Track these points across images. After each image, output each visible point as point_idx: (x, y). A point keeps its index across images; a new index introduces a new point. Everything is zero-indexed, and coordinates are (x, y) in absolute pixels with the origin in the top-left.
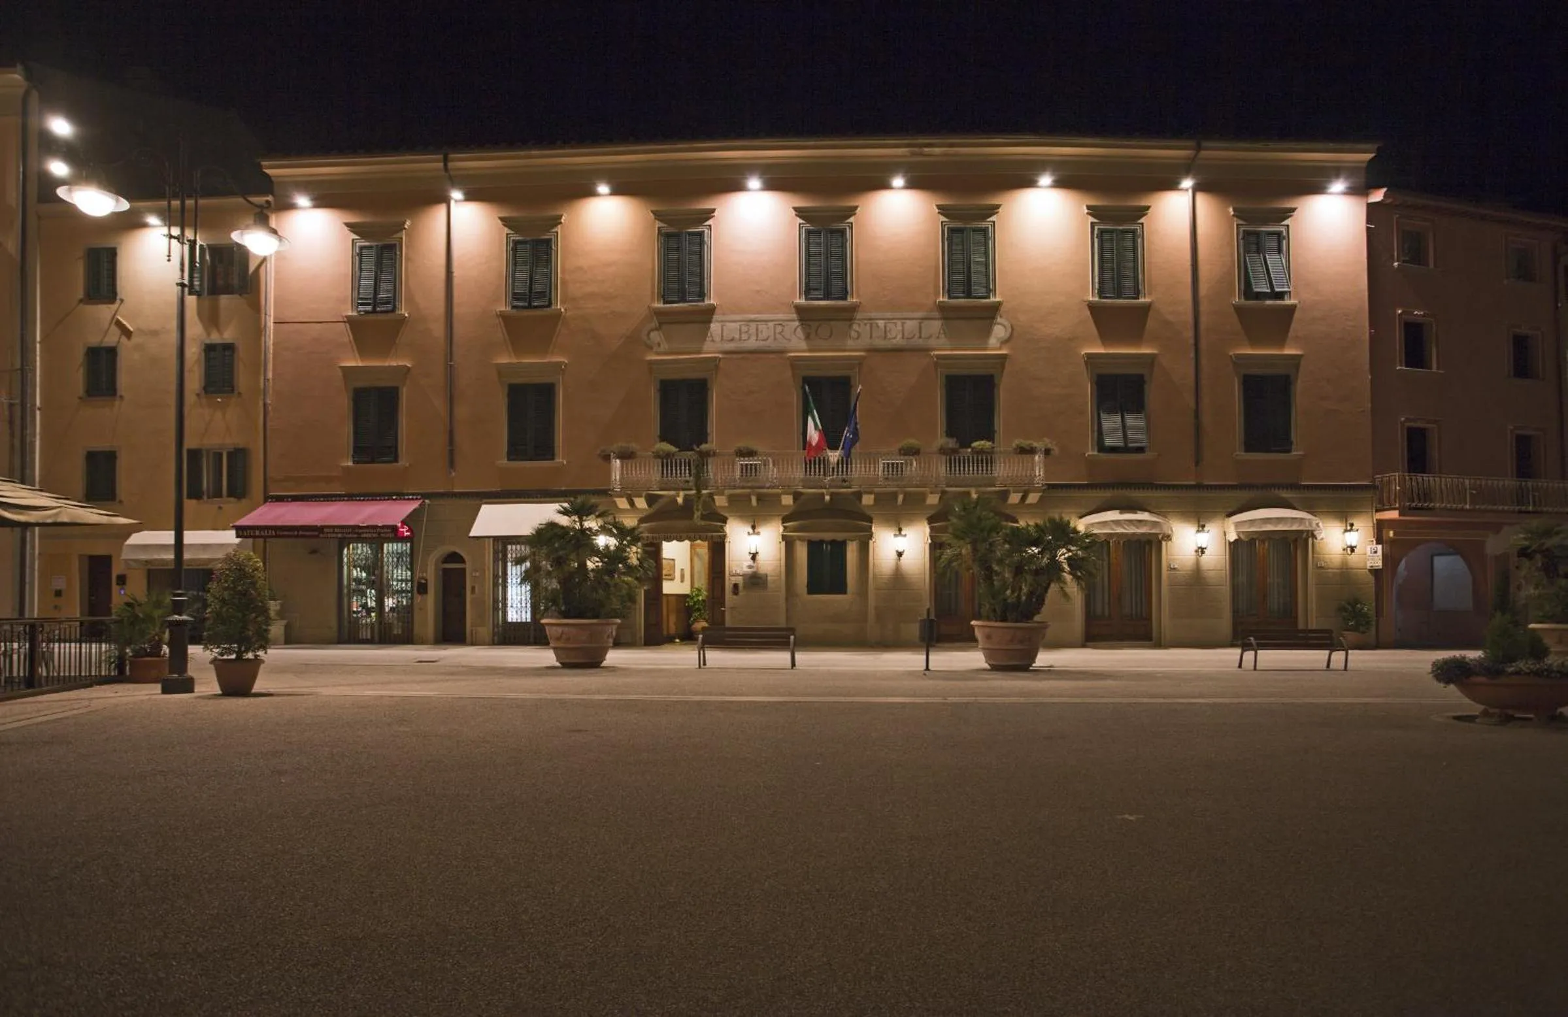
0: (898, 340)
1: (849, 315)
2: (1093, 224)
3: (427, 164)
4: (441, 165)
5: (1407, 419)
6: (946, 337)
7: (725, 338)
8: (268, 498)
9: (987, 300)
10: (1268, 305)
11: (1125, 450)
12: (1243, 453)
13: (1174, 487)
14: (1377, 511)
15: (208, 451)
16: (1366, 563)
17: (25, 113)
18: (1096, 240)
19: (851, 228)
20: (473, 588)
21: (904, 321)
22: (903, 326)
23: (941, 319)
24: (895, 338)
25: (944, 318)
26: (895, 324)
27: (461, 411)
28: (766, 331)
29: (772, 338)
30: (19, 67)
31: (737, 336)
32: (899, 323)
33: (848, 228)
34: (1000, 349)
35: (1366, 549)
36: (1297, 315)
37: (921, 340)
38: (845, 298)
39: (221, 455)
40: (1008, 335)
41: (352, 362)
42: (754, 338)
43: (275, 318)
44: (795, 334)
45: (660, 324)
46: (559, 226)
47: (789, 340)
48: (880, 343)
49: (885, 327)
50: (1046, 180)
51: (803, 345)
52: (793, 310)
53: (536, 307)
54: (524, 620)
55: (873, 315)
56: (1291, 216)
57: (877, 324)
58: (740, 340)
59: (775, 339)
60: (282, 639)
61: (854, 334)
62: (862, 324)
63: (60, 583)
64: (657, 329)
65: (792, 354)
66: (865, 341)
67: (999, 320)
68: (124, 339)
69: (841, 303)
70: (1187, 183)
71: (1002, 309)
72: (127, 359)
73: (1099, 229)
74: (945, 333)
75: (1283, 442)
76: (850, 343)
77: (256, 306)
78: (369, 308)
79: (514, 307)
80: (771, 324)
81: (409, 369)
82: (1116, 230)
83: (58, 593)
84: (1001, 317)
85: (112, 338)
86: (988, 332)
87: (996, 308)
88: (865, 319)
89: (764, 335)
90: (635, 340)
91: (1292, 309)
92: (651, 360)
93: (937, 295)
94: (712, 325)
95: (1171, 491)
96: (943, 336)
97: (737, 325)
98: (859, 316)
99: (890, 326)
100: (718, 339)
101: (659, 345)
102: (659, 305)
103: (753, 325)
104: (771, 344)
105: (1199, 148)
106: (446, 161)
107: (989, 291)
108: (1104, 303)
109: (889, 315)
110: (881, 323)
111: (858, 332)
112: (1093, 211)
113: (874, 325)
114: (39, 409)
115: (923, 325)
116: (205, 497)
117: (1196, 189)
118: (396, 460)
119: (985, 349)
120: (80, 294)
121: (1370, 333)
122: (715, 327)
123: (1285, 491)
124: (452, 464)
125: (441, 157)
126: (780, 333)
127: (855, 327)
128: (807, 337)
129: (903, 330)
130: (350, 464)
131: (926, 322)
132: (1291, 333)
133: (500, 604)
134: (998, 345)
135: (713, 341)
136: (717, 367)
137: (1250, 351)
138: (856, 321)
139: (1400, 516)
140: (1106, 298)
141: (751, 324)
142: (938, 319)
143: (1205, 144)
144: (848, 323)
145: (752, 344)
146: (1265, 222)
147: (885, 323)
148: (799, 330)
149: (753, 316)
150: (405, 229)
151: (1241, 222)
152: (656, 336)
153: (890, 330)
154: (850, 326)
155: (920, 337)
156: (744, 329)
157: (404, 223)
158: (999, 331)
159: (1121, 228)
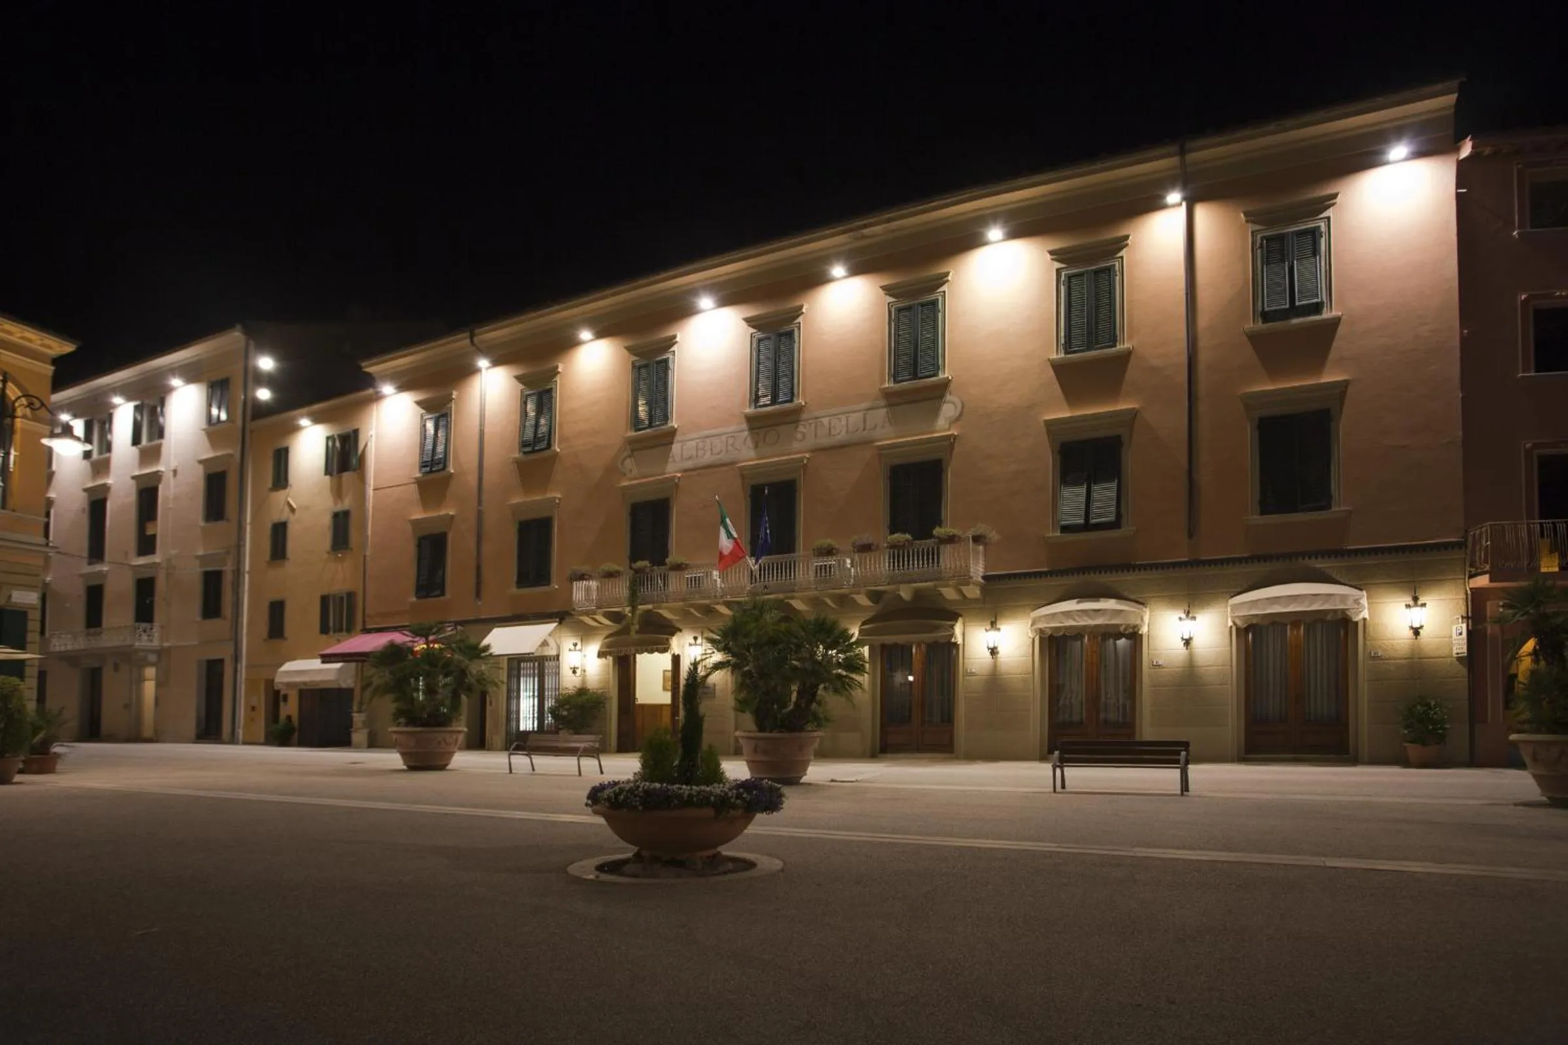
0: (840, 435)
1: (793, 417)
2: (1058, 271)
3: (459, 342)
4: (468, 341)
5: (1534, 445)
6: (891, 424)
7: (684, 457)
8: (367, 631)
9: (933, 379)
10: (1296, 324)
11: (1087, 527)
12: (1258, 517)
13: (1163, 566)
14: (1471, 576)
15: (334, 596)
16: (1452, 650)
17: (247, 357)
18: (1062, 288)
19: (799, 329)
21: (847, 415)
22: (847, 421)
23: (885, 407)
24: (839, 434)
25: (889, 405)
26: (840, 419)
27: (487, 548)
28: (718, 444)
29: (724, 452)
30: (239, 327)
31: (694, 453)
32: (843, 417)
33: (796, 329)
34: (949, 429)
35: (1451, 630)
36: (1341, 330)
37: (865, 432)
38: (791, 401)
39: (342, 598)
40: (957, 414)
41: (418, 515)
42: (708, 453)
43: (374, 486)
44: (745, 444)
45: (632, 451)
46: (559, 375)
47: (739, 450)
48: (826, 441)
49: (830, 424)
50: (995, 233)
51: (752, 453)
52: (744, 420)
53: (538, 450)
54: (528, 729)
55: (818, 413)
56: (1334, 204)
57: (821, 422)
58: (697, 456)
59: (727, 451)
60: (366, 744)
61: (799, 436)
62: (808, 426)
63: (254, 702)
64: (630, 456)
65: (743, 464)
66: (810, 442)
67: (948, 397)
68: (291, 515)
69: (788, 405)
70: (1174, 197)
71: (952, 386)
72: (293, 531)
73: (1065, 275)
74: (889, 421)
75: (1319, 497)
76: (796, 445)
77: (362, 479)
78: (428, 469)
79: (525, 453)
80: (724, 438)
81: (452, 517)
82: (1087, 271)
83: (253, 709)
84: (950, 394)
85: (285, 515)
86: (936, 412)
87: (945, 385)
88: (811, 419)
89: (716, 450)
90: (613, 470)
91: (1335, 323)
92: (625, 486)
93: (883, 382)
94: (674, 446)
95: (1154, 571)
96: (888, 424)
97: (693, 443)
98: (804, 416)
99: (835, 421)
100: (678, 458)
101: (631, 471)
102: (633, 434)
103: (708, 441)
104: (725, 457)
105: (1182, 152)
106: (472, 338)
107: (936, 369)
108: (1069, 358)
109: (834, 411)
110: (825, 421)
111: (803, 433)
112: (1056, 254)
113: (819, 423)
114: (248, 572)
115: (867, 416)
116: (331, 632)
117: (1191, 203)
118: (443, 594)
119: (933, 433)
120: (270, 485)
121: (1462, 334)
122: (676, 448)
123: (1320, 559)
124: (478, 594)
125: (467, 334)
126: (732, 445)
127: (801, 429)
128: (756, 446)
129: (847, 425)
130: (414, 599)
131: (870, 412)
132: (1333, 354)
133: (512, 715)
134: (947, 426)
135: (674, 461)
136: (677, 485)
137: (1270, 387)
138: (802, 423)
139: (1491, 580)
140: (1075, 352)
141: (706, 440)
142: (882, 407)
143: (1190, 145)
144: (794, 425)
145: (707, 458)
146: (1295, 220)
147: (830, 420)
148: (749, 438)
149: (707, 432)
150: (454, 399)
151: (1257, 227)
152: (629, 463)
153: (835, 427)
154: (796, 428)
155: (864, 429)
156: (701, 445)
157: (451, 394)
158: (948, 410)
159: (1094, 268)
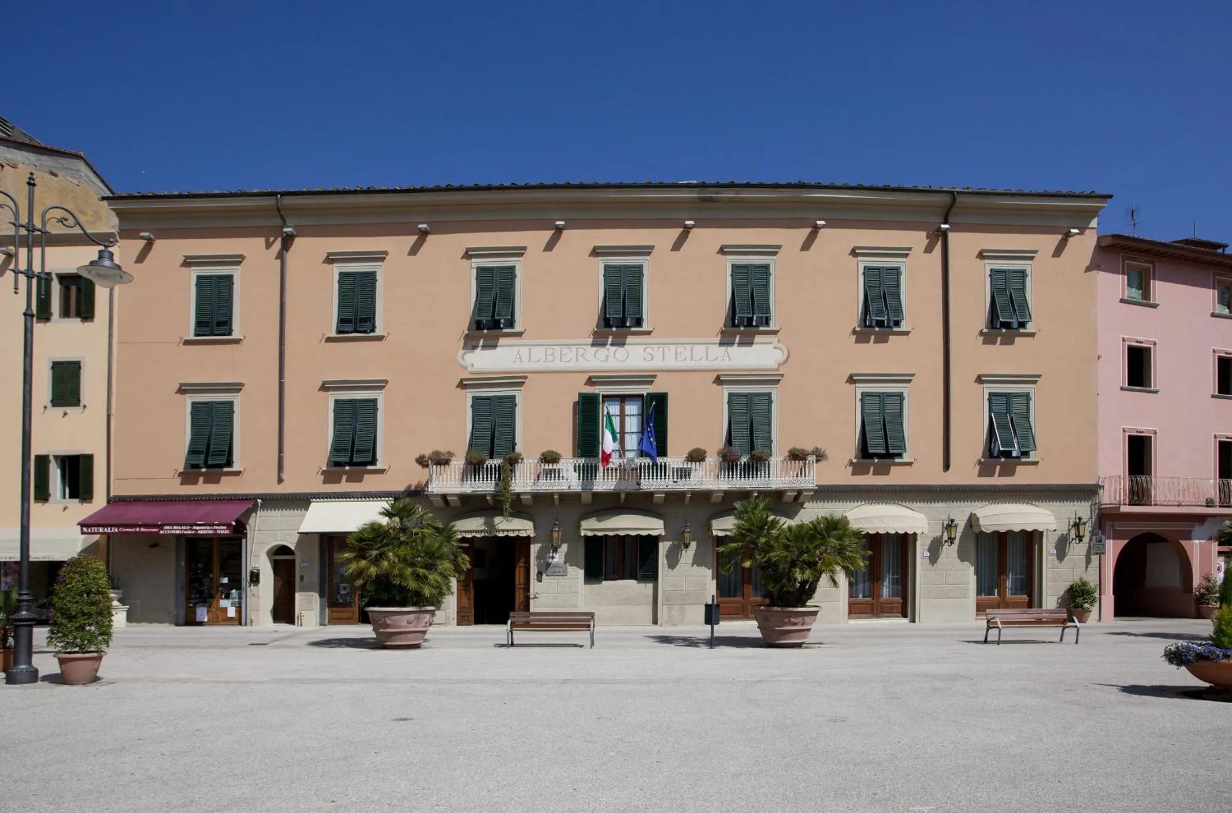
0: (687, 362)
1: (643, 340)
2: (860, 263)
6: (730, 359)
7: (532, 359)
8: (111, 499)
9: (766, 328)
12: (988, 459)
15: (55, 456)
18: (863, 277)
19: (648, 265)
20: (302, 578)
22: (691, 350)
23: (726, 344)
24: (684, 360)
25: (729, 343)
27: (291, 423)
29: (575, 359)
31: (543, 358)
33: (644, 265)
34: (777, 369)
35: (1091, 539)
38: (640, 325)
40: (785, 358)
41: (191, 378)
42: (558, 360)
43: (118, 339)
44: (595, 357)
45: (474, 347)
46: (383, 260)
47: (590, 361)
48: (673, 365)
52: (594, 335)
53: (361, 332)
55: (665, 340)
56: (1033, 257)
58: (545, 362)
59: (577, 361)
61: (648, 357)
62: (655, 348)
64: (471, 352)
65: (592, 374)
66: (658, 363)
67: (777, 345)
69: (637, 329)
71: (779, 336)
73: (865, 267)
74: (728, 356)
79: (340, 332)
80: (573, 348)
81: (243, 385)
82: (881, 267)
84: (778, 342)
87: (774, 334)
88: (658, 344)
90: (450, 362)
91: (1032, 337)
92: (465, 379)
96: (727, 359)
98: (653, 341)
99: (680, 349)
100: (526, 360)
101: (472, 365)
102: (474, 331)
103: (558, 348)
104: (573, 366)
105: (954, 199)
106: (279, 201)
108: (869, 331)
109: (679, 340)
110: (672, 347)
111: (651, 354)
112: (861, 251)
113: (666, 349)
115: (709, 349)
116: (52, 500)
118: (231, 464)
119: (765, 370)
122: (523, 350)
126: (582, 356)
128: (606, 359)
129: (691, 353)
131: (712, 347)
135: (521, 362)
138: (650, 346)
141: (556, 348)
142: (723, 344)
144: (643, 347)
145: (557, 365)
147: (676, 348)
150: (241, 262)
151: (989, 262)
152: (469, 358)
153: (680, 353)
154: (645, 350)
155: (707, 360)
156: (550, 352)
157: (240, 256)
158: (777, 355)
159: (885, 265)
